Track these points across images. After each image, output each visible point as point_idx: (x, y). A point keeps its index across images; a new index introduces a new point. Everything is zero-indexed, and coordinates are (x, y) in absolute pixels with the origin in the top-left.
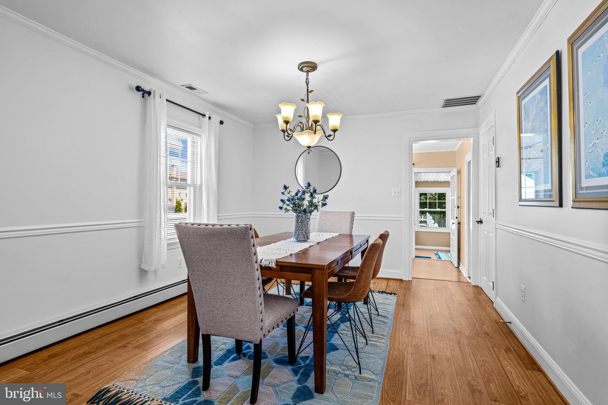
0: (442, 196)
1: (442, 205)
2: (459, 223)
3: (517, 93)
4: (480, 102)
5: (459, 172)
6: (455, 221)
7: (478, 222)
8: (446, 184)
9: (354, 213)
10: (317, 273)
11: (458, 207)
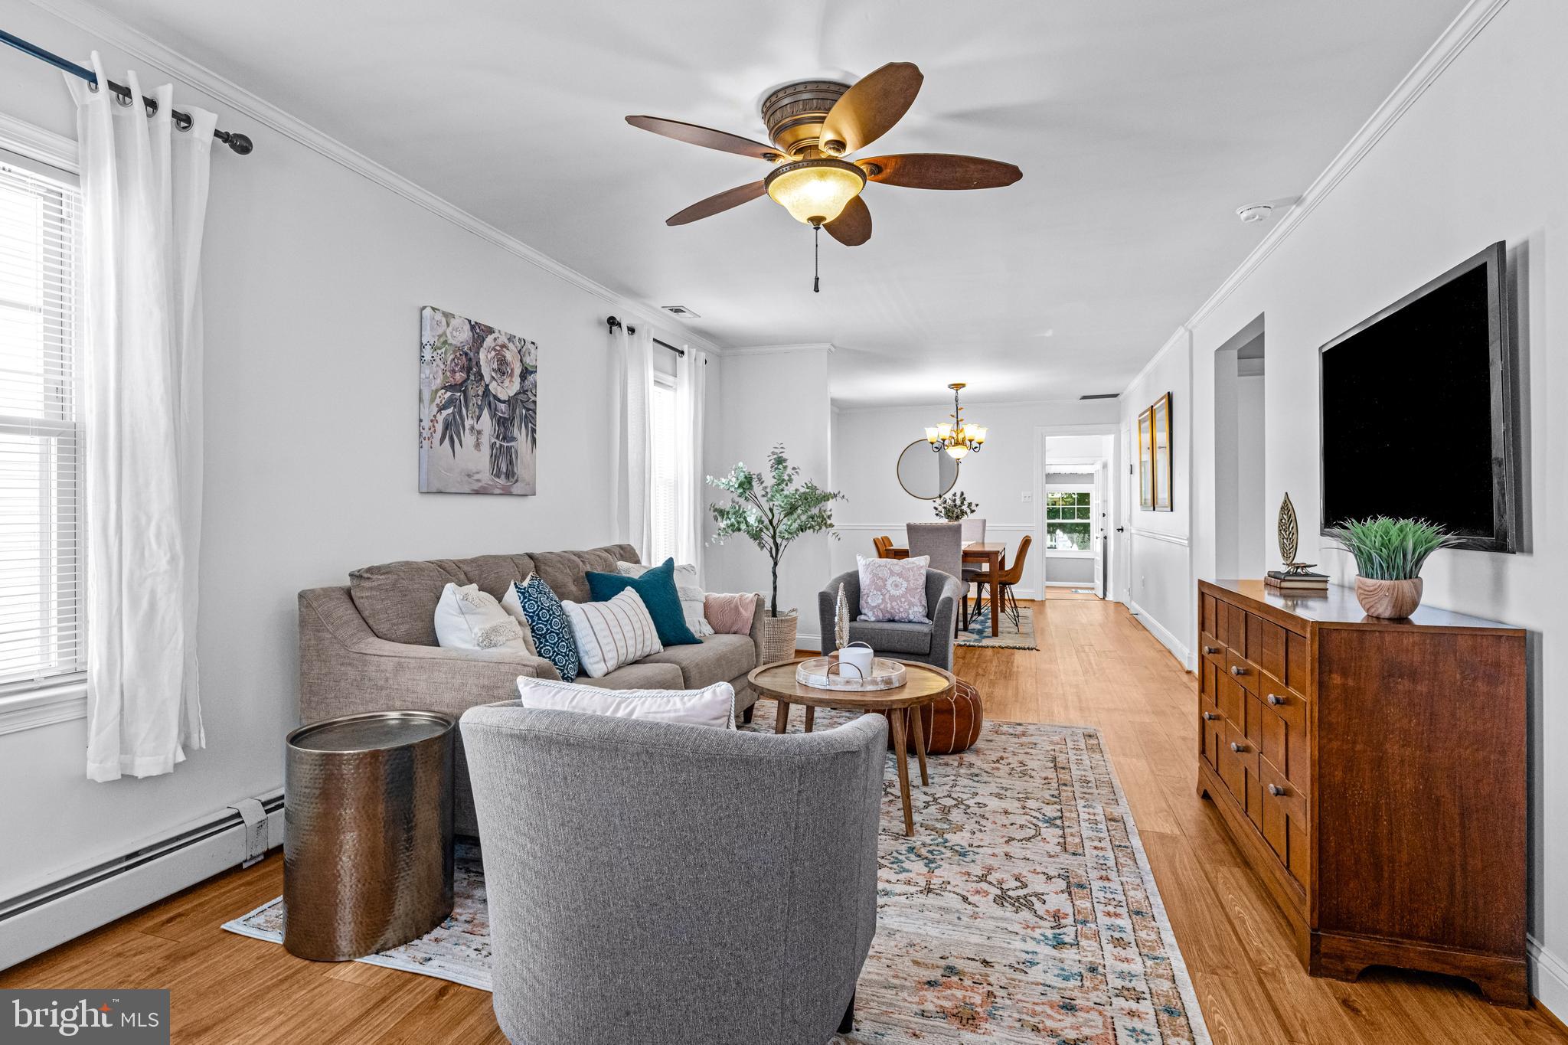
0: (1084, 498)
1: (1085, 513)
2: (1105, 538)
3: (1140, 416)
4: (1120, 398)
5: (1105, 466)
6: (1101, 535)
7: (1119, 530)
8: (1089, 477)
9: (985, 521)
10: (993, 557)
11: (1104, 515)
